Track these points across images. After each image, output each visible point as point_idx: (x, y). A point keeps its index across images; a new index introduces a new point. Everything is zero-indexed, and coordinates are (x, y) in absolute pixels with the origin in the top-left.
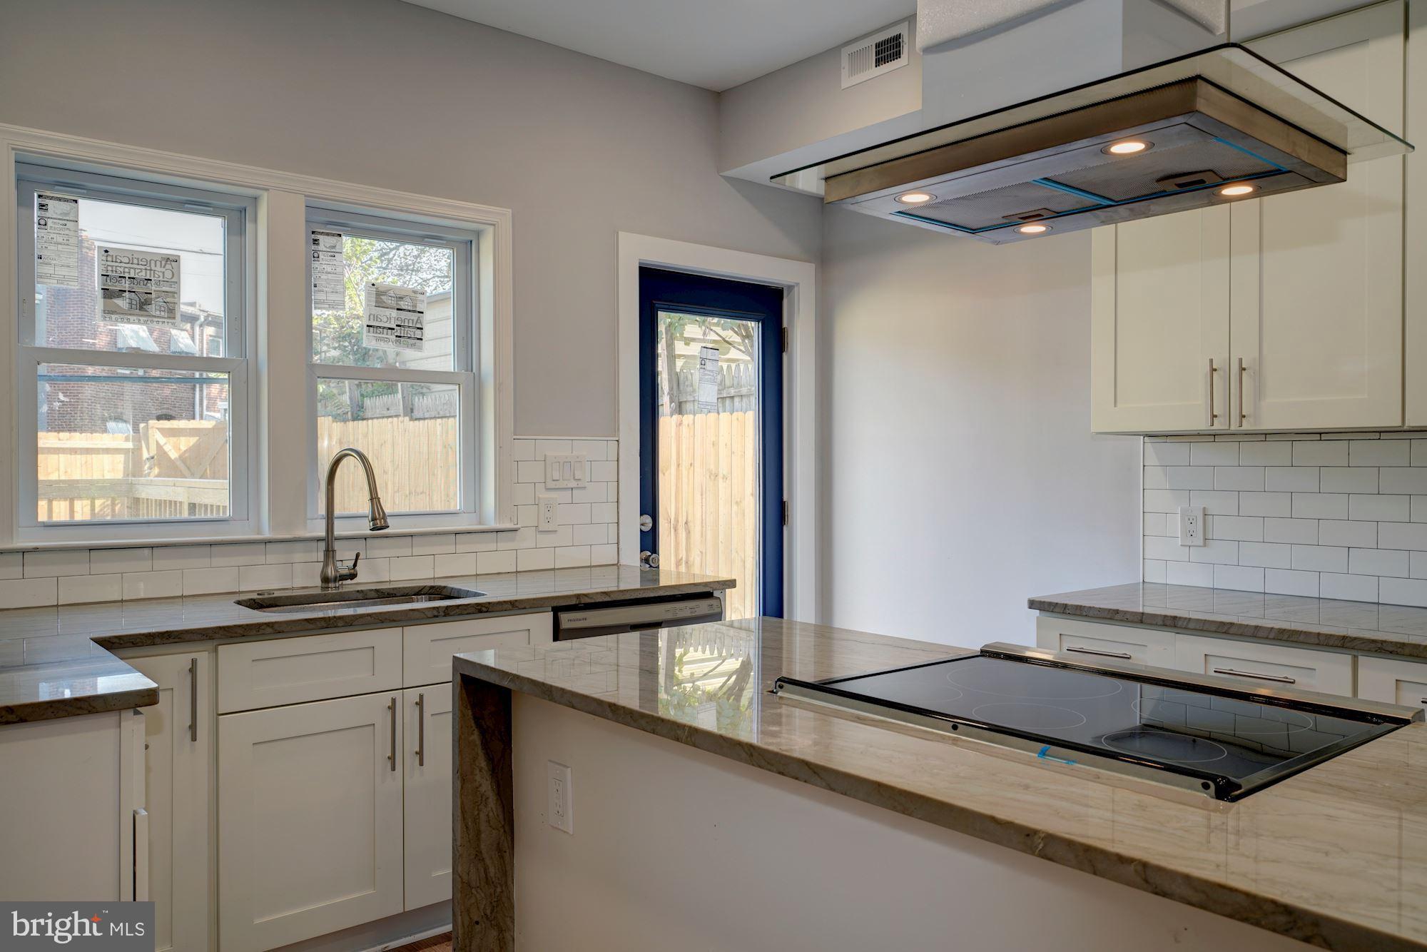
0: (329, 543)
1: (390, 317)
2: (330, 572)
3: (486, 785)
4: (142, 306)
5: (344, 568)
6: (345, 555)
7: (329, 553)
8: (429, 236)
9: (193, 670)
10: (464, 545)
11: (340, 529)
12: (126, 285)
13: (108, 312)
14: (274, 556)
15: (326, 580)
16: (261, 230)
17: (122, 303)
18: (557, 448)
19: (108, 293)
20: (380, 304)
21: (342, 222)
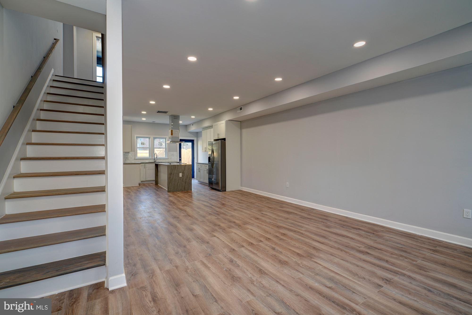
0: (154, 159)
1: (160, 144)
3: (157, 169)
4: (143, 144)
6: (155, 160)
7: (154, 160)
8: (163, 138)
10: (165, 160)
11: (155, 158)
13: (141, 145)
14: (151, 160)
17: (142, 144)
18: (172, 153)
19: (141, 144)
21: (156, 138)
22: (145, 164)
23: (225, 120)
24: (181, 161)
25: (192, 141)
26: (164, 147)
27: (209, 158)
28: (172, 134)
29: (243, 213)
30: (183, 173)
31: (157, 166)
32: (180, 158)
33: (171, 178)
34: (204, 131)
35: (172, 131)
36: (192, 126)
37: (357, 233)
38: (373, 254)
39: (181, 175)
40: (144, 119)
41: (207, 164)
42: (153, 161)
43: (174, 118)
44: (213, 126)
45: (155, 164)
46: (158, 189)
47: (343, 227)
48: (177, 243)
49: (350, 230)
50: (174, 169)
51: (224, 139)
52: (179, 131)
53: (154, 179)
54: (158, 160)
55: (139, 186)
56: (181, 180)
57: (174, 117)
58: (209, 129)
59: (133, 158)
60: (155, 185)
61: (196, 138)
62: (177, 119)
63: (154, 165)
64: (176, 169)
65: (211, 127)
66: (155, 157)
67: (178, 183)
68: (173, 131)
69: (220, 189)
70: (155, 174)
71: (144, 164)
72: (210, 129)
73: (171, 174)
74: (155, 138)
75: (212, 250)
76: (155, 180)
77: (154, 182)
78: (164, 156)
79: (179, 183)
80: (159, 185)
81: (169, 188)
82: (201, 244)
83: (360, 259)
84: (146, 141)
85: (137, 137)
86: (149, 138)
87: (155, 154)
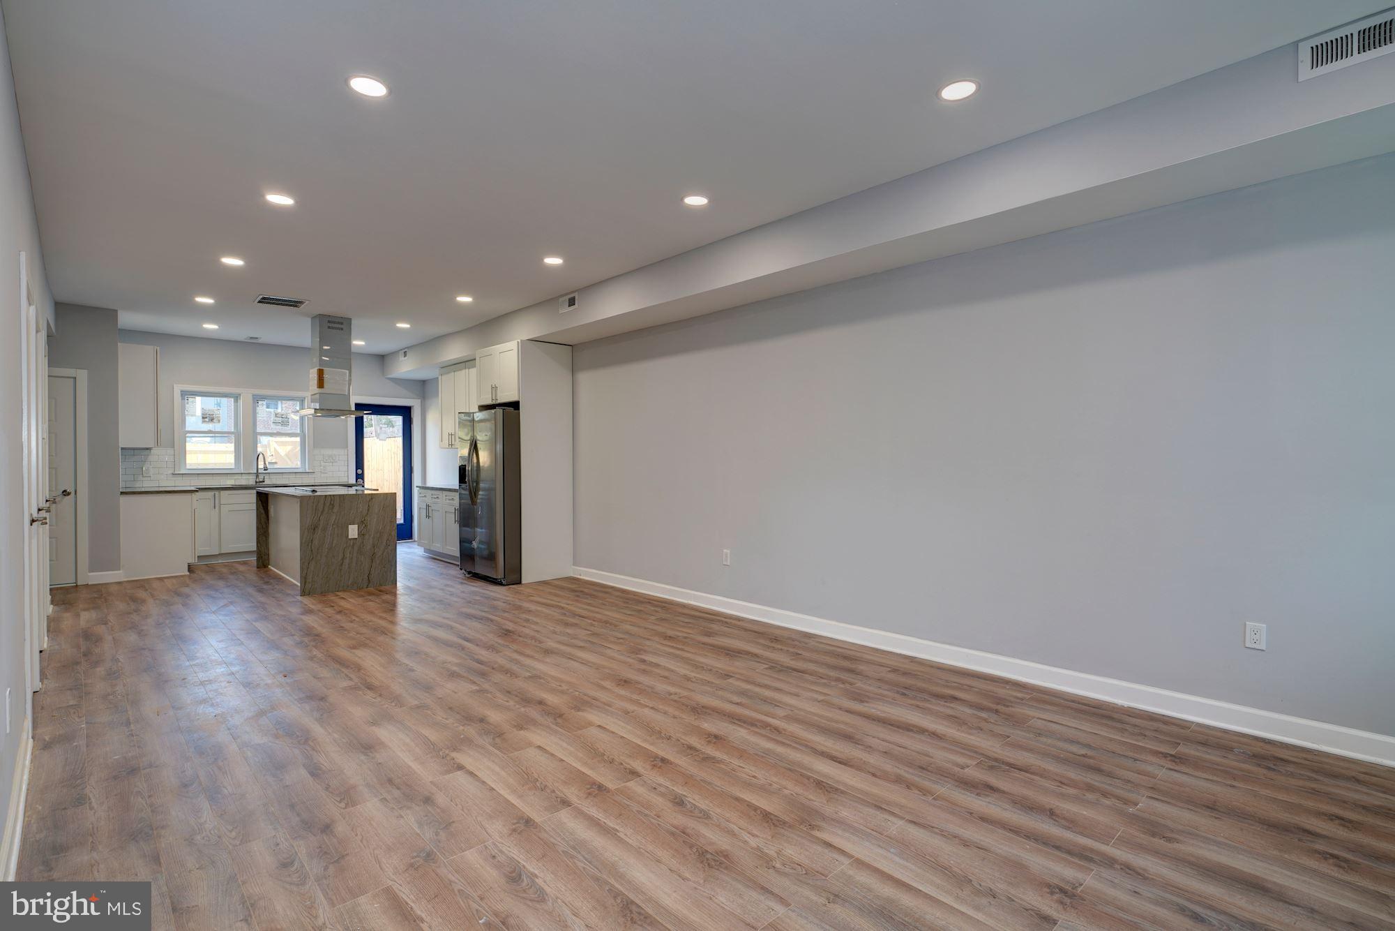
0: (257, 474)
1: (279, 420)
2: (258, 480)
3: (263, 511)
4: (212, 420)
5: (261, 480)
6: (260, 477)
7: (257, 476)
8: (291, 399)
9: (215, 496)
10: (296, 476)
11: (260, 471)
12: (208, 416)
13: (203, 422)
14: (245, 477)
15: (256, 482)
16: (241, 402)
17: (207, 420)
18: (328, 452)
19: (203, 418)
20: (276, 416)
21: (263, 398)
22: (217, 493)
23: (519, 341)
24: (363, 479)
25: (405, 412)
26: (299, 432)
27: (462, 470)
28: (321, 384)
29: (575, 665)
30: (363, 525)
31: (264, 500)
32: (360, 471)
33: (316, 542)
34: (444, 377)
35: (321, 373)
36: (403, 359)
37: (950, 712)
38: (1005, 789)
39: (353, 531)
40: (210, 326)
41: (455, 490)
42: (251, 481)
43: (329, 327)
44: (475, 359)
45: (255, 491)
46: (267, 583)
47: (904, 694)
48: (298, 815)
49: (927, 705)
50: (326, 509)
51: (515, 405)
52: (347, 372)
53: (253, 546)
54: (272, 476)
55: (188, 573)
56: (356, 548)
57: (329, 322)
58: (463, 371)
59: (170, 471)
60: (255, 568)
61: (420, 400)
62: (342, 329)
63: (251, 497)
64: (335, 510)
65: (467, 363)
66: (260, 467)
67: (343, 559)
68: (325, 372)
69: (500, 575)
70: (258, 528)
71: (210, 494)
72: (467, 370)
73: (314, 528)
74: (257, 399)
75: (441, 833)
76: (255, 549)
77: (254, 559)
78: (296, 463)
79: (347, 561)
80: (271, 570)
81: (305, 578)
82: (401, 808)
83: (971, 813)
84: (225, 409)
85: (185, 394)
86: (237, 398)
87: (261, 456)
